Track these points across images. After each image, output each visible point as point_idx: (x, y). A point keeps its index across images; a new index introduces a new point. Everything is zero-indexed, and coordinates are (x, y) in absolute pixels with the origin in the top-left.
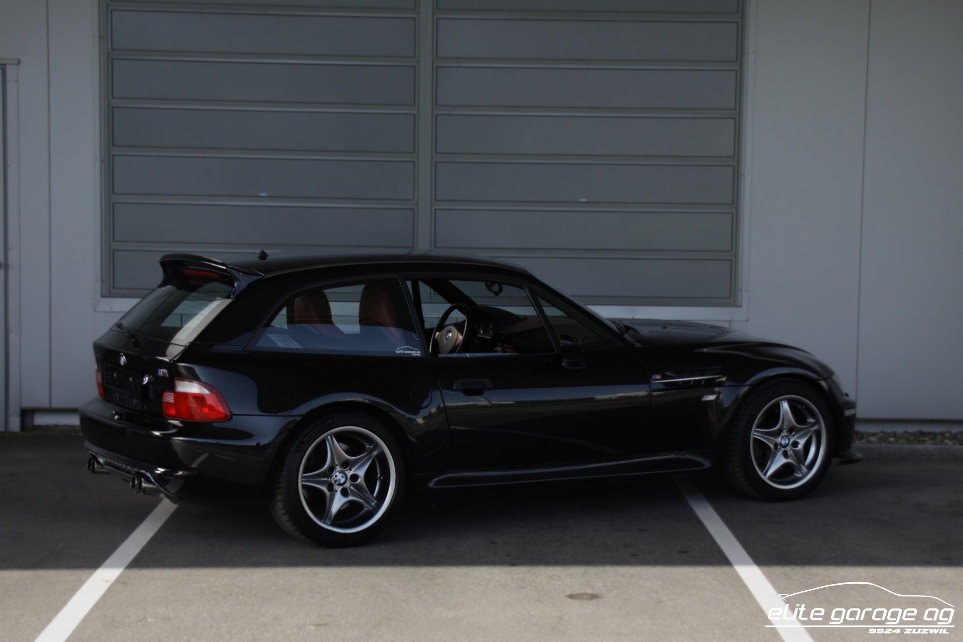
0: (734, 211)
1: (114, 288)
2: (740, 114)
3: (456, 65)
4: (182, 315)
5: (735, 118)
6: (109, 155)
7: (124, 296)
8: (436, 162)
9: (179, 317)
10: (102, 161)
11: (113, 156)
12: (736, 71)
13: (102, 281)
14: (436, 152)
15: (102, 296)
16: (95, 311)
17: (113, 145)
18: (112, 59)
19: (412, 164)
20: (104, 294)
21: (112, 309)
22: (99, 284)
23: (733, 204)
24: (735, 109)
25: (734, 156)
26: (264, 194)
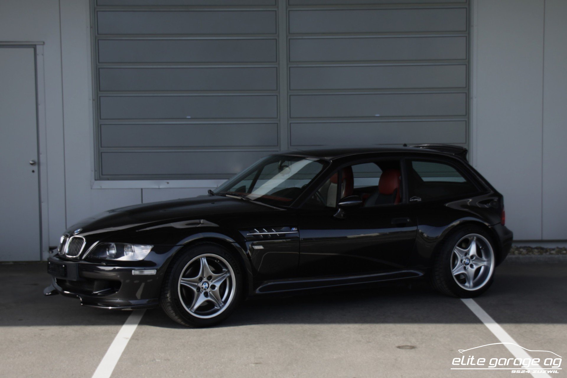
0: (467, 119)
1: (102, 175)
2: (469, 62)
3: (301, 37)
4: (142, 189)
5: (466, 65)
6: (97, 97)
7: (108, 179)
8: (290, 96)
9: (140, 190)
10: (93, 100)
11: (100, 97)
12: (466, 37)
13: (95, 171)
14: (290, 90)
15: (95, 180)
16: (92, 189)
17: (100, 91)
18: (98, 40)
19: (276, 97)
20: (96, 179)
21: (101, 187)
22: (93, 173)
23: (466, 115)
24: (466, 59)
25: (466, 87)
26: (189, 117)
